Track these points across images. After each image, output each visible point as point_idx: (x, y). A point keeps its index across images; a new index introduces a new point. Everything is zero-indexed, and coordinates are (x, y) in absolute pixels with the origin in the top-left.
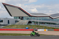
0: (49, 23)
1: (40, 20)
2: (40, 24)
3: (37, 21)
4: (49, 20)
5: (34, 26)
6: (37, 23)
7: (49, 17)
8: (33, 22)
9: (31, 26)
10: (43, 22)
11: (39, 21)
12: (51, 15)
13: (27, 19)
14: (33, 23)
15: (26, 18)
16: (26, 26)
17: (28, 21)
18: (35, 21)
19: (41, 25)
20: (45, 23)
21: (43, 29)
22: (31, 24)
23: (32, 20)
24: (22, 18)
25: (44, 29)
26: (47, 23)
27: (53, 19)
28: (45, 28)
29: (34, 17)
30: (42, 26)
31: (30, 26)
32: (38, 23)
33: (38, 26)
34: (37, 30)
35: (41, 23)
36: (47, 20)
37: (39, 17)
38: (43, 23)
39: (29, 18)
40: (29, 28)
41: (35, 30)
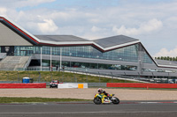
0: (93, 66)
1: (64, 54)
2: (66, 68)
3: (56, 58)
4: (92, 55)
5: (46, 74)
6: (56, 64)
7: (93, 45)
8: (44, 61)
9: (39, 73)
10: (74, 63)
11: (61, 58)
12: (99, 41)
13: (27, 53)
14: (45, 64)
15: (24, 49)
16: (23, 73)
17: (28, 59)
18: (51, 57)
19: (68, 70)
20: (79, 65)
21: (73, 81)
22: (37, 67)
23: (41, 57)
24: (11, 51)
25: (79, 82)
26: (87, 65)
27: (103, 51)
28: (81, 79)
29: (46, 48)
30: (71, 75)
31: (34, 73)
32: (58, 63)
33: (59, 74)
34: (56, 86)
35: (68, 65)
36: (87, 55)
37: (61, 48)
38: (73, 65)
39: (33, 49)
40: (32, 80)
41: (51, 86)
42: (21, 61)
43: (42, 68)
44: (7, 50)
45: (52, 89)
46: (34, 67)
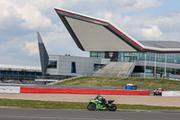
1: (169, 61)
2: (170, 75)
3: (161, 65)
5: (150, 81)
6: (160, 71)
8: (148, 68)
9: (143, 80)
10: (179, 70)
11: (165, 65)
13: (131, 59)
14: (149, 71)
15: (128, 54)
16: (126, 79)
17: (132, 65)
18: (155, 64)
19: (173, 78)
22: (141, 74)
23: (145, 63)
24: (115, 56)
29: (150, 54)
30: (176, 83)
31: (137, 80)
32: (162, 70)
33: (163, 82)
34: (160, 94)
35: (173, 73)
37: (166, 55)
38: (178, 72)
39: (137, 54)
40: (136, 87)
41: (155, 94)
42: (125, 67)
43: (146, 75)
44: (111, 56)
45: (156, 97)
46: (138, 74)
